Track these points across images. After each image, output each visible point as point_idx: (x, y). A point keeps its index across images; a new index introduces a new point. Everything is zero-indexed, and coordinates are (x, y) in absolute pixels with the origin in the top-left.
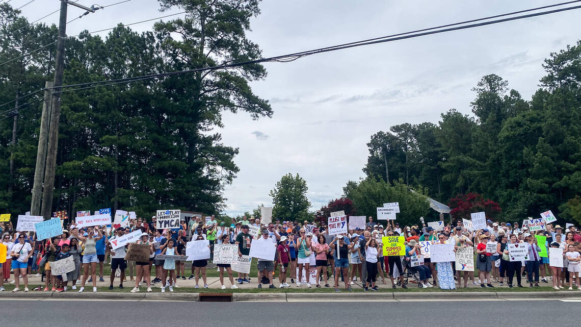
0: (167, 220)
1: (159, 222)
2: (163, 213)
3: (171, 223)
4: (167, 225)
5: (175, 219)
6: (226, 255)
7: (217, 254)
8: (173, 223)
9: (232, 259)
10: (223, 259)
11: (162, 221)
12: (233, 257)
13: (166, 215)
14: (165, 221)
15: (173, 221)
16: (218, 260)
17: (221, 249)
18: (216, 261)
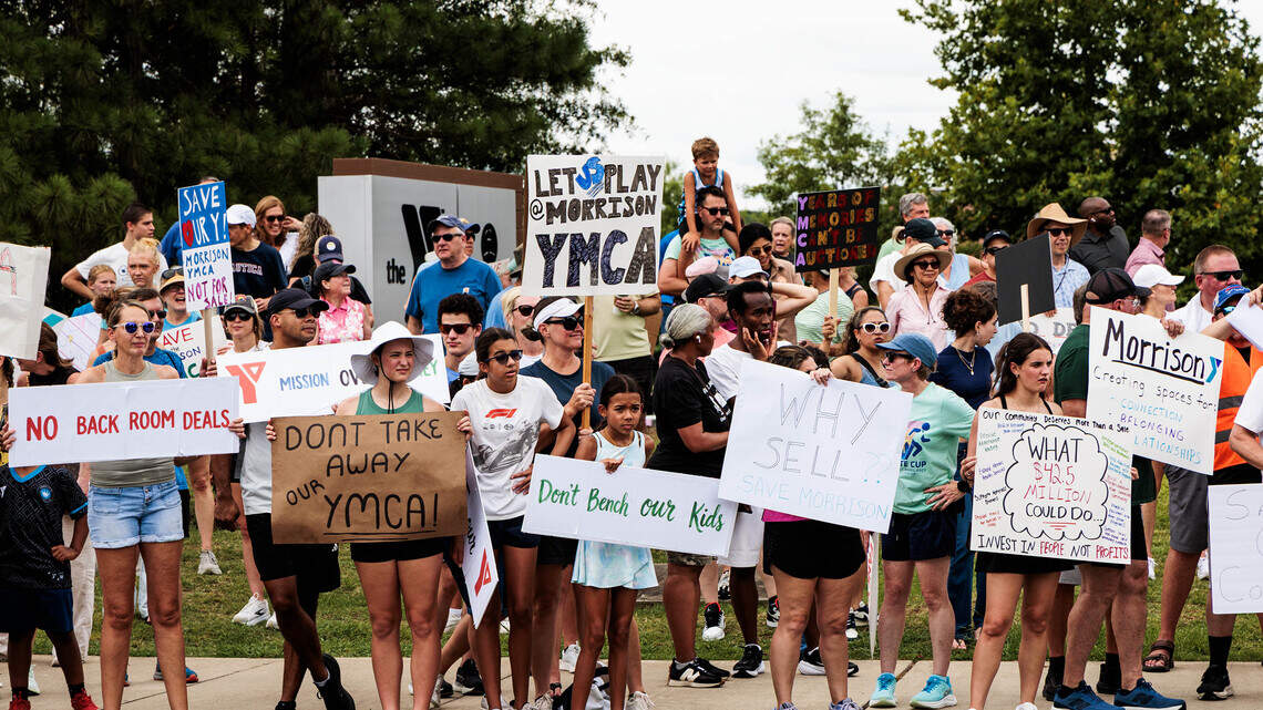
0: (584, 228)
1: (543, 240)
2: (563, 181)
3: (607, 256)
4: (585, 270)
5: (633, 227)
6: (1054, 496)
7: (998, 481)
8: (622, 257)
9: (1091, 529)
10: (1036, 524)
11: (560, 238)
12: (1099, 514)
13: (582, 194)
14: (577, 238)
15: (618, 237)
16: (1002, 528)
17: (1023, 448)
18: (989, 533)
